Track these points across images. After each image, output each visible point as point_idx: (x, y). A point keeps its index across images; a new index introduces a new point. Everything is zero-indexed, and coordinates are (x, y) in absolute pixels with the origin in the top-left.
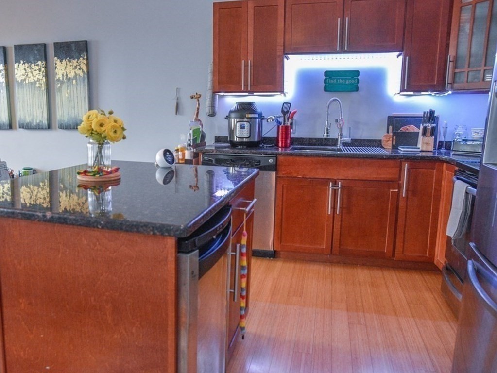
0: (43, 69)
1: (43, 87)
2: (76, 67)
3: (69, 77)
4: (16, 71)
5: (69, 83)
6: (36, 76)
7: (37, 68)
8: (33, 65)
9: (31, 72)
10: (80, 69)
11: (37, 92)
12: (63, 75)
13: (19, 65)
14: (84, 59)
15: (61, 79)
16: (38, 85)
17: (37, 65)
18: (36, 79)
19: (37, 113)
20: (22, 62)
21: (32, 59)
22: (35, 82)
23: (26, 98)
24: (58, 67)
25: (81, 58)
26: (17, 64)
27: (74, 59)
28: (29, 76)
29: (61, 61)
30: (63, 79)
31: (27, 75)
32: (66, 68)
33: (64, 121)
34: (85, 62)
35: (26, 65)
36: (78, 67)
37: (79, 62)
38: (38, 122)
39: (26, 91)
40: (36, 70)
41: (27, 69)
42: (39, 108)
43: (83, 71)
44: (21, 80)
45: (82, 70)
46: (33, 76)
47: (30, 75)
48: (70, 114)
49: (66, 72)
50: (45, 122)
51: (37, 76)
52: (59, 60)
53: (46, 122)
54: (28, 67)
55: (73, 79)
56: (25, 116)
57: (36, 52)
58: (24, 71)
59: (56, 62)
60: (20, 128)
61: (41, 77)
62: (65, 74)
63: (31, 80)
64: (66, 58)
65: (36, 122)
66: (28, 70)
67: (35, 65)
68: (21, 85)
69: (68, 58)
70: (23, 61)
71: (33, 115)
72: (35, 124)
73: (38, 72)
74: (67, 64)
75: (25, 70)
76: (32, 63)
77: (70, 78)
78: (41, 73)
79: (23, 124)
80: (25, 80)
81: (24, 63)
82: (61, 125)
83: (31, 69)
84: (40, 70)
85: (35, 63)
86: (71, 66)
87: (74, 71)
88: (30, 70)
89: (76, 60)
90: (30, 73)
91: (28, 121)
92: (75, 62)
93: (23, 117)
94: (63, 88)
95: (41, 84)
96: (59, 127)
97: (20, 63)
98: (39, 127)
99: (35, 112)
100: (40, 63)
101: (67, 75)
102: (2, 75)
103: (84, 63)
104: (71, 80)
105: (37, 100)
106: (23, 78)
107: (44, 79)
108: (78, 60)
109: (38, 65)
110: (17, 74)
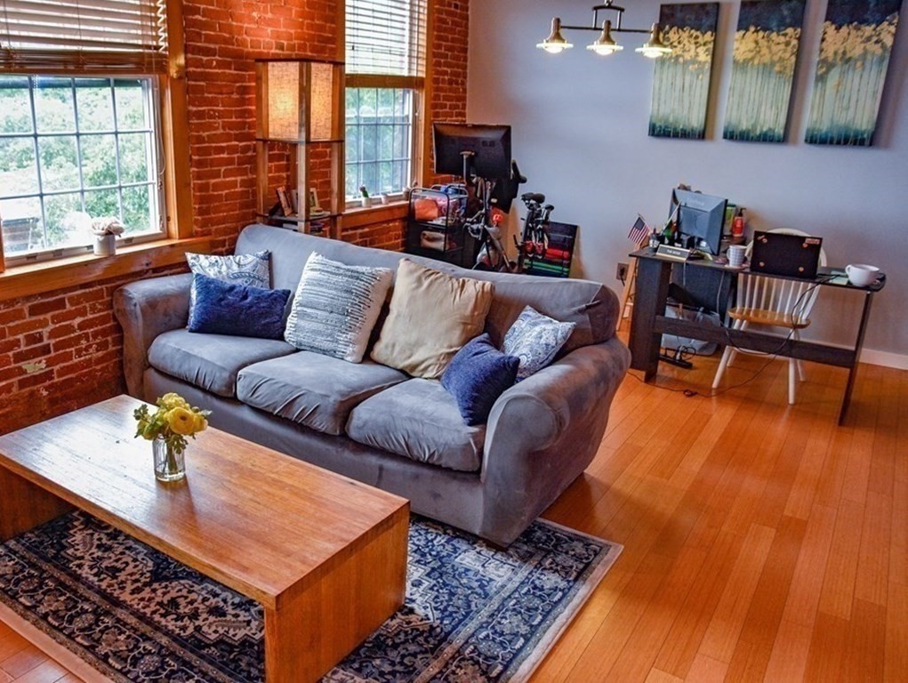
0: (794, 42)
1: (790, 72)
2: (869, 39)
3: (848, 56)
4: (736, 45)
5: (847, 66)
6: (776, 54)
7: (782, 39)
8: (775, 34)
9: (769, 47)
10: (877, 42)
11: (773, 81)
12: (836, 53)
13: (744, 34)
14: (891, 24)
15: (830, 59)
16: (777, 68)
17: (783, 35)
18: (776, 58)
19: (765, 115)
20: (752, 29)
21: (774, 24)
22: (773, 64)
23: (747, 90)
24: (827, 39)
25: (886, 23)
26: (742, 32)
27: (869, 24)
28: (761, 53)
29: (838, 28)
30: (835, 59)
31: (759, 52)
32: (845, 40)
33: (820, 130)
34: (893, 29)
35: (761, 34)
36: (875, 39)
37: (878, 29)
38: (765, 129)
39: (752, 77)
40: (779, 44)
41: (761, 41)
42: (772, 107)
43: (883, 47)
44: (744, 60)
45: (883, 44)
46: (770, 52)
47: (765, 51)
48: (835, 119)
49: (845, 47)
50: (779, 131)
51: (780, 54)
52: (834, 27)
53: (782, 132)
54: (763, 37)
55: (856, 60)
56: (740, 121)
57: (786, 13)
58: (754, 45)
59: (827, 30)
60: (725, 137)
61: (787, 55)
62: (841, 51)
63: (767, 59)
64: (851, 23)
65: (762, 131)
66: (763, 43)
67: (779, 35)
68: (743, 68)
69: (855, 23)
70: (756, 27)
71: (758, 118)
72: (758, 133)
73: (782, 46)
74: (849, 34)
75: (757, 42)
76: (773, 31)
77: (850, 58)
78: (789, 48)
79: (732, 133)
80: (753, 58)
81: (757, 31)
82: (812, 137)
83: (768, 41)
84: (787, 44)
85: (778, 31)
86: (857, 37)
87: (863, 45)
88: (766, 44)
89: (873, 26)
90: (765, 48)
91: (744, 128)
92: (868, 30)
93: (734, 122)
94: (829, 76)
95: (785, 68)
96: (806, 141)
97: (747, 30)
98: (766, 138)
99: (762, 116)
100: (790, 31)
101: (844, 53)
102: (707, 50)
103: (889, 32)
104: (852, 63)
105: (770, 95)
106: (750, 55)
107: (793, 59)
108: (877, 26)
109: (785, 35)
110: (737, 49)
